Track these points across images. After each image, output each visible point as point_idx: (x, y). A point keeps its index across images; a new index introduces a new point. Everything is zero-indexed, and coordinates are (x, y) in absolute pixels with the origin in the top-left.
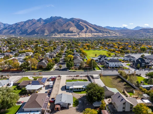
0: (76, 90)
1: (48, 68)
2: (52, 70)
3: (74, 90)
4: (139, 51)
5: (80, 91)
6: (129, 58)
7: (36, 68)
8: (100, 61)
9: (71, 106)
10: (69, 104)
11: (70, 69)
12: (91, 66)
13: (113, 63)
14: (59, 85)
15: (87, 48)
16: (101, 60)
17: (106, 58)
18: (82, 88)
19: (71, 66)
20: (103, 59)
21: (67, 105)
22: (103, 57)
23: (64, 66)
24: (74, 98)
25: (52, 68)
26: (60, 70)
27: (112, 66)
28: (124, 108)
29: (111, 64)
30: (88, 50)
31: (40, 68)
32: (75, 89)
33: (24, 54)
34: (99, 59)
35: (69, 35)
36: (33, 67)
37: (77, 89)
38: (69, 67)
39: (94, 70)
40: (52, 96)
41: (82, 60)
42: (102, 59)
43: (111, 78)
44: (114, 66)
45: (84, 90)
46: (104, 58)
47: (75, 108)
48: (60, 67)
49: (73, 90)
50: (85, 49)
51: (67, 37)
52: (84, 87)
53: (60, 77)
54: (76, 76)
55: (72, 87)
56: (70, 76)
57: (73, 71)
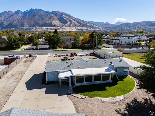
0: (84, 83)
3: (76, 84)
6: (138, 37)
11: (54, 48)
14: (23, 73)
17: (107, 36)
18: (104, 75)
20: (104, 38)
32: (80, 79)
35: (51, 29)
39: (99, 48)
44: (128, 43)
45: (110, 81)
49: (72, 83)
52: (113, 72)
53: (33, 57)
54: (69, 55)
55: (68, 74)
56: (56, 56)
57: (61, 50)
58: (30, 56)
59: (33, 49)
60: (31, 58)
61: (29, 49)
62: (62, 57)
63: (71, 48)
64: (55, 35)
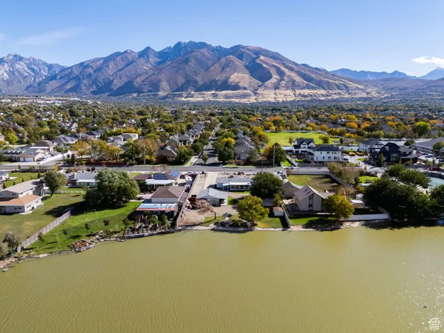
0: (235, 189)
1: (180, 160)
2: (187, 165)
3: (231, 190)
4: (409, 134)
5: (243, 191)
6: (369, 146)
7: (155, 160)
8: (297, 152)
9: (225, 204)
10: (221, 201)
11: (225, 164)
13: (324, 153)
14: (203, 184)
15: (274, 128)
16: (300, 150)
17: (311, 144)
18: (246, 186)
19: (229, 159)
20: (304, 148)
21: (218, 201)
22: (304, 143)
23: (214, 160)
24: (229, 197)
25: (186, 160)
26: (205, 165)
27: (320, 159)
28: (310, 205)
29: (319, 155)
30: (276, 131)
31: (163, 160)
32: (233, 186)
33: (120, 136)
34: (296, 147)
35: (227, 97)
36: (147, 157)
37: (237, 186)
38: (223, 161)
39: (279, 165)
42: (302, 146)
43: (309, 178)
44: (326, 159)
45: (249, 189)
46: (308, 144)
47: (231, 206)
48: (205, 159)
51: (221, 100)
52: (250, 184)
53: (205, 174)
54: (237, 173)
55: (228, 184)
56: (225, 174)
57: (232, 166)
58: (203, 173)
59: (201, 164)
60: (204, 175)
61: (198, 164)
62: (229, 176)
63: (244, 165)
64: (227, 148)
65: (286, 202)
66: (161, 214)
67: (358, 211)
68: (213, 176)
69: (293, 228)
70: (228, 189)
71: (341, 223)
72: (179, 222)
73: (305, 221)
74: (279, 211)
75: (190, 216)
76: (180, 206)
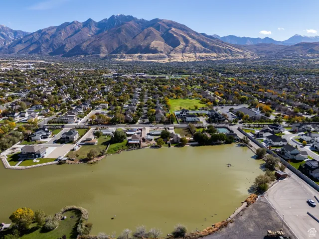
1: (134, 122)
2: (137, 124)
5: (158, 136)
7: (123, 122)
8: (181, 115)
10: (152, 139)
11: (152, 123)
12: (170, 121)
13: (190, 118)
14: (145, 133)
15: (175, 97)
16: (183, 115)
17: (187, 112)
18: (159, 134)
19: (153, 120)
22: (185, 112)
23: (147, 120)
24: (154, 138)
25: (137, 122)
26: (144, 124)
27: (189, 120)
28: (177, 140)
29: (188, 119)
30: (176, 99)
31: (127, 122)
32: (155, 134)
33: (100, 106)
34: (181, 113)
35: (149, 58)
36: (121, 121)
38: (151, 122)
39: (173, 123)
40: (142, 137)
41: (163, 115)
43: (181, 129)
44: (191, 120)
47: (155, 141)
48: (144, 121)
50: (172, 97)
51: (145, 60)
53: (145, 128)
54: (156, 128)
55: (153, 133)
56: (152, 128)
57: (154, 124)
59: (142, 123)
62: (154, 129)
63: (159, 124)
65: (171, 139)
66: (136, 144)
67: (190, 141)
68: (148, 129)
69: (171, 147)
70: (153, 135)
71: (184, 145)
72: (141, 146)
73: (175, 145)
74: (168, 142)
75: (143, 144)
76: (140, 141)
